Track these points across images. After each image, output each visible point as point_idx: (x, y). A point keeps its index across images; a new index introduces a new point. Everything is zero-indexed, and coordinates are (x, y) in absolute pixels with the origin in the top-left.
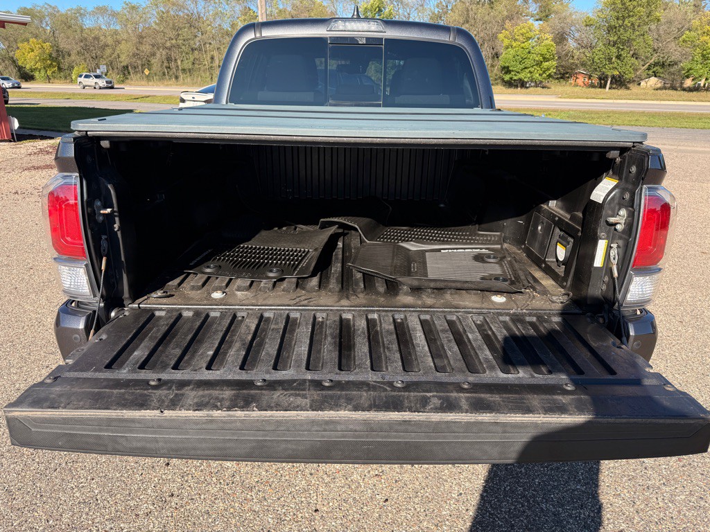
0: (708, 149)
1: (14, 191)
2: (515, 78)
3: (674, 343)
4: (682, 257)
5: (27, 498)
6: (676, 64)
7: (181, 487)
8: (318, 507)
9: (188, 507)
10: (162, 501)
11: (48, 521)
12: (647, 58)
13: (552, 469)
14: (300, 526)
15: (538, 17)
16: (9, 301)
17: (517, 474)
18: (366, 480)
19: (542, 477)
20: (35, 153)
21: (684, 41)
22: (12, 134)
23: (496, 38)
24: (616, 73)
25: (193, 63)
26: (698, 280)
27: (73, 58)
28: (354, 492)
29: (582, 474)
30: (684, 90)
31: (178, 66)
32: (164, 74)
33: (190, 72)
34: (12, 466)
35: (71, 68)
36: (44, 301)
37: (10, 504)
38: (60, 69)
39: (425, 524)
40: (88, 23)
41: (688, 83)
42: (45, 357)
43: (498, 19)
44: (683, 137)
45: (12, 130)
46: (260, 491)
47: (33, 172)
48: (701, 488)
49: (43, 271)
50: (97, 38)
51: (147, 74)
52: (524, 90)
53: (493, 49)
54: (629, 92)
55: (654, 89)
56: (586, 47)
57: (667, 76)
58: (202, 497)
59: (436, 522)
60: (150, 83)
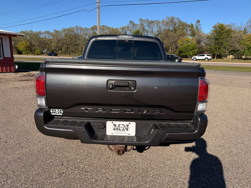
0: (250, 78)
1: (15, 87)
2: (184, 55)
3: (228, 135)
4: (234, 110)
5: (19, 173)
6: (239, 51)
7: (66, 171)
8: (108, 178)
9: (68, 177)
10: (60, 175)
11: (25, 179)
12: (229, 49)
13: (183, 169)
14: (103, 182)
15: (191, 35)
16: (14, 119)
17: (172, 170)
18: (124, 171)
19: (180, 171)
20: (22, 76)
21: (241, 43)
22: (15, 70)
23: (177, 42)
24: (218, 53)
25: (76, 49)
26: (239, 117)
27: (36, 47)
28: (120, 174)
29: (193, 171)
30: (242, 59)
31: (70, 50)
32: (66, 53)
33: (74, 52)
34: (14, 164)
35: (35, 50)
36: (25, 119)
37: (13, 174)
38: (31, 51)
39: (141, 183)
40: (42, 36)
41: (244, 57)
42: (25, 135)
43: (178, 36)
44: (240, 74)
45: (15, 69)
46: (90, 173)
47: (22, 82)
48: (231, 176)
49: (25, 111)
50: (44, 41)
51: (60, 52)
52: (187, 59)
53: (176, 45)
54: (223, 60)
55: (232, 59)
56: (208, 45)
57: (236, 55)
58: (73, 174)
59: (145, 183)
60: (61, 55)
